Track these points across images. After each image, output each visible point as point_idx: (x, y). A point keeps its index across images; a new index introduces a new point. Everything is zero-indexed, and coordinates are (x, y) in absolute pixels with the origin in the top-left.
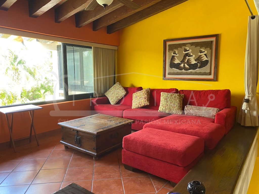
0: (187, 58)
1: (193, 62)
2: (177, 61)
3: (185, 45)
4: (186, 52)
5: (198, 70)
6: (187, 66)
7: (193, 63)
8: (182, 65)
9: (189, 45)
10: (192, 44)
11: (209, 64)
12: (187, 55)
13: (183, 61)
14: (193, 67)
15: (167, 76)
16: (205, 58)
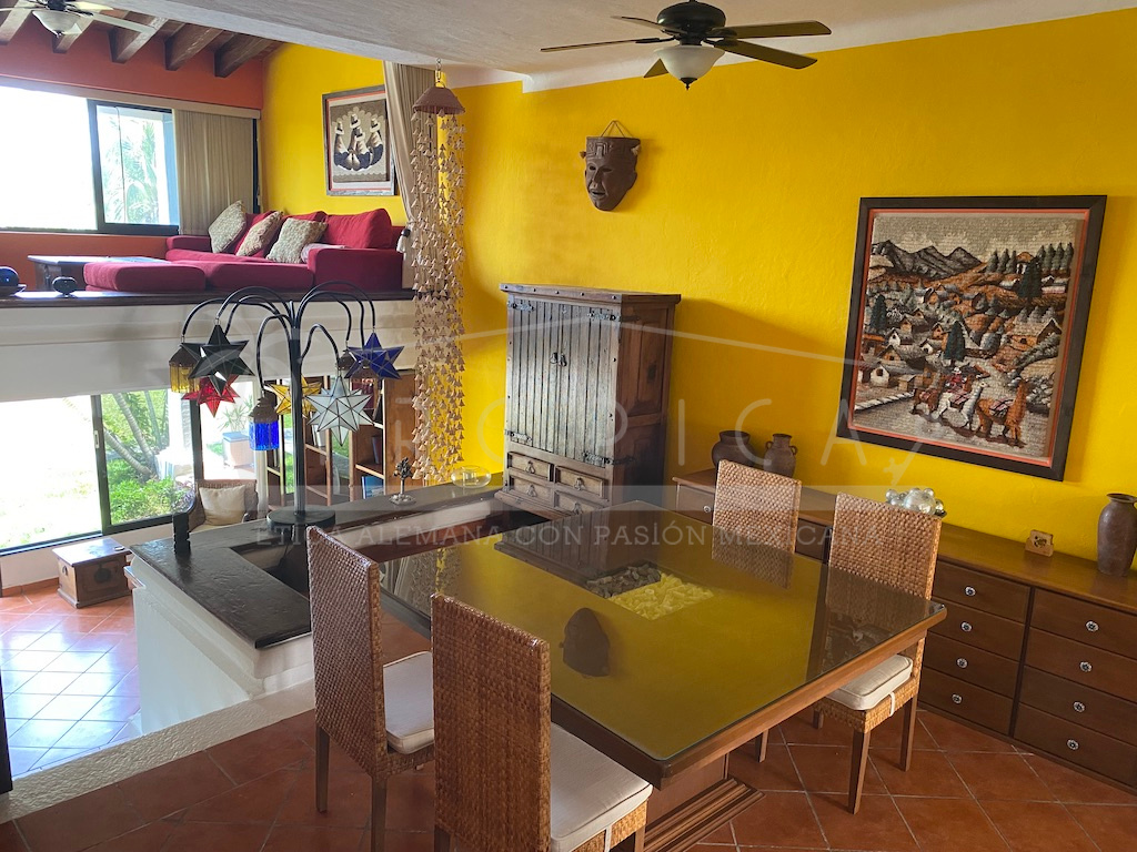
0: (356, 139)
1: (365, 150)
2: (343, 149)
3: (350, 107)
4: (355, 126)
5: (372, 170)
6: (357, 160)
7: (363, 153)
8: (350, 158)
9: (357, 108)
10: (361, 105)
11: (384, 154)
12: (355, 133)
13: (350, 148)
14: (365, 161)
15: (334, 185)
16: (379, 141)
